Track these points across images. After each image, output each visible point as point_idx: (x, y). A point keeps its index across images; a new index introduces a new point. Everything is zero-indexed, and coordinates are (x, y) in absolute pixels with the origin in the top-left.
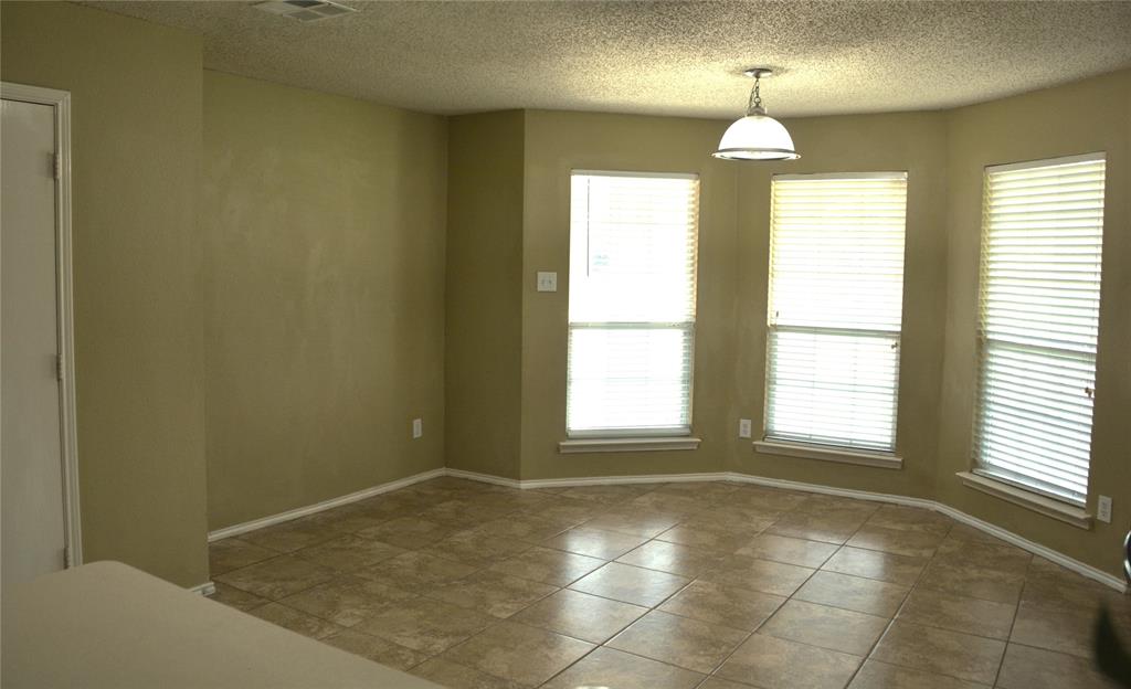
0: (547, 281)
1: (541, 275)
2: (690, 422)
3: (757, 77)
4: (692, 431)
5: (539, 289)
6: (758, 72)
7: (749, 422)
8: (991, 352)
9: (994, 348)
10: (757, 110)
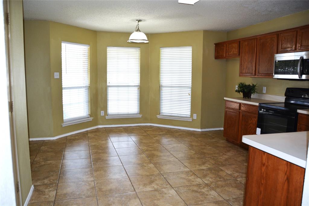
0: (56, 75)
1: (55, 73)
2: (90, 113)
3: (139, 22)
4: (91, 116)
5: (55, 78)
6: (139, 21)
7: (103, 112)
8: (162, 88)
9: (164, 87)
10: (138, 30)
